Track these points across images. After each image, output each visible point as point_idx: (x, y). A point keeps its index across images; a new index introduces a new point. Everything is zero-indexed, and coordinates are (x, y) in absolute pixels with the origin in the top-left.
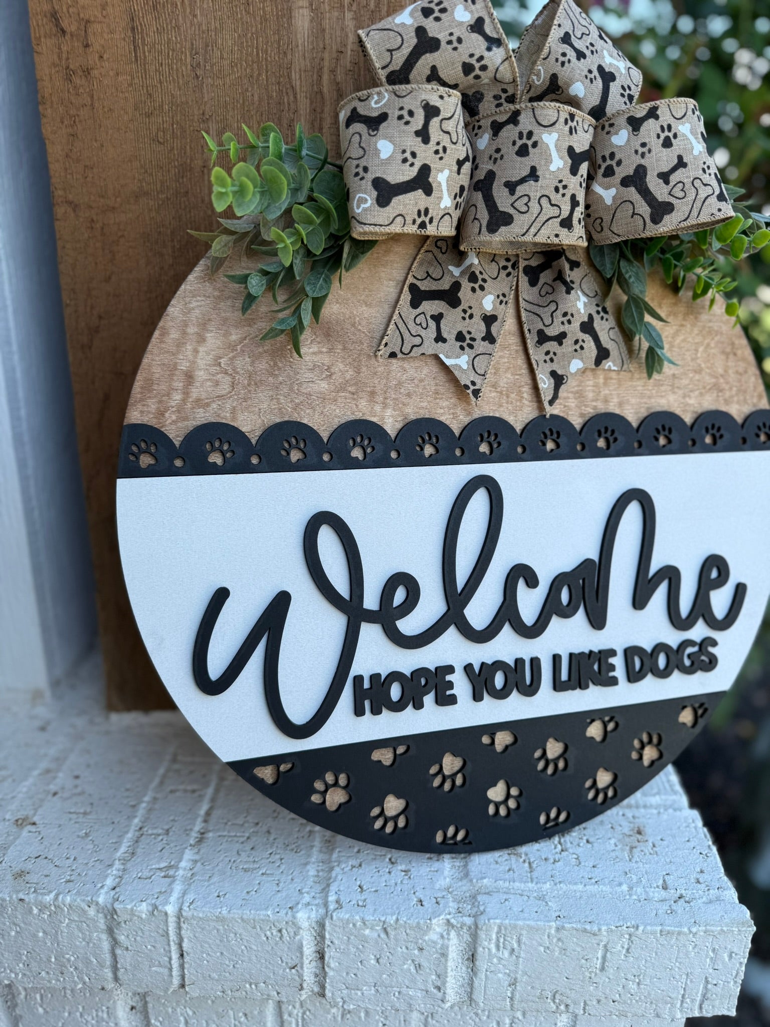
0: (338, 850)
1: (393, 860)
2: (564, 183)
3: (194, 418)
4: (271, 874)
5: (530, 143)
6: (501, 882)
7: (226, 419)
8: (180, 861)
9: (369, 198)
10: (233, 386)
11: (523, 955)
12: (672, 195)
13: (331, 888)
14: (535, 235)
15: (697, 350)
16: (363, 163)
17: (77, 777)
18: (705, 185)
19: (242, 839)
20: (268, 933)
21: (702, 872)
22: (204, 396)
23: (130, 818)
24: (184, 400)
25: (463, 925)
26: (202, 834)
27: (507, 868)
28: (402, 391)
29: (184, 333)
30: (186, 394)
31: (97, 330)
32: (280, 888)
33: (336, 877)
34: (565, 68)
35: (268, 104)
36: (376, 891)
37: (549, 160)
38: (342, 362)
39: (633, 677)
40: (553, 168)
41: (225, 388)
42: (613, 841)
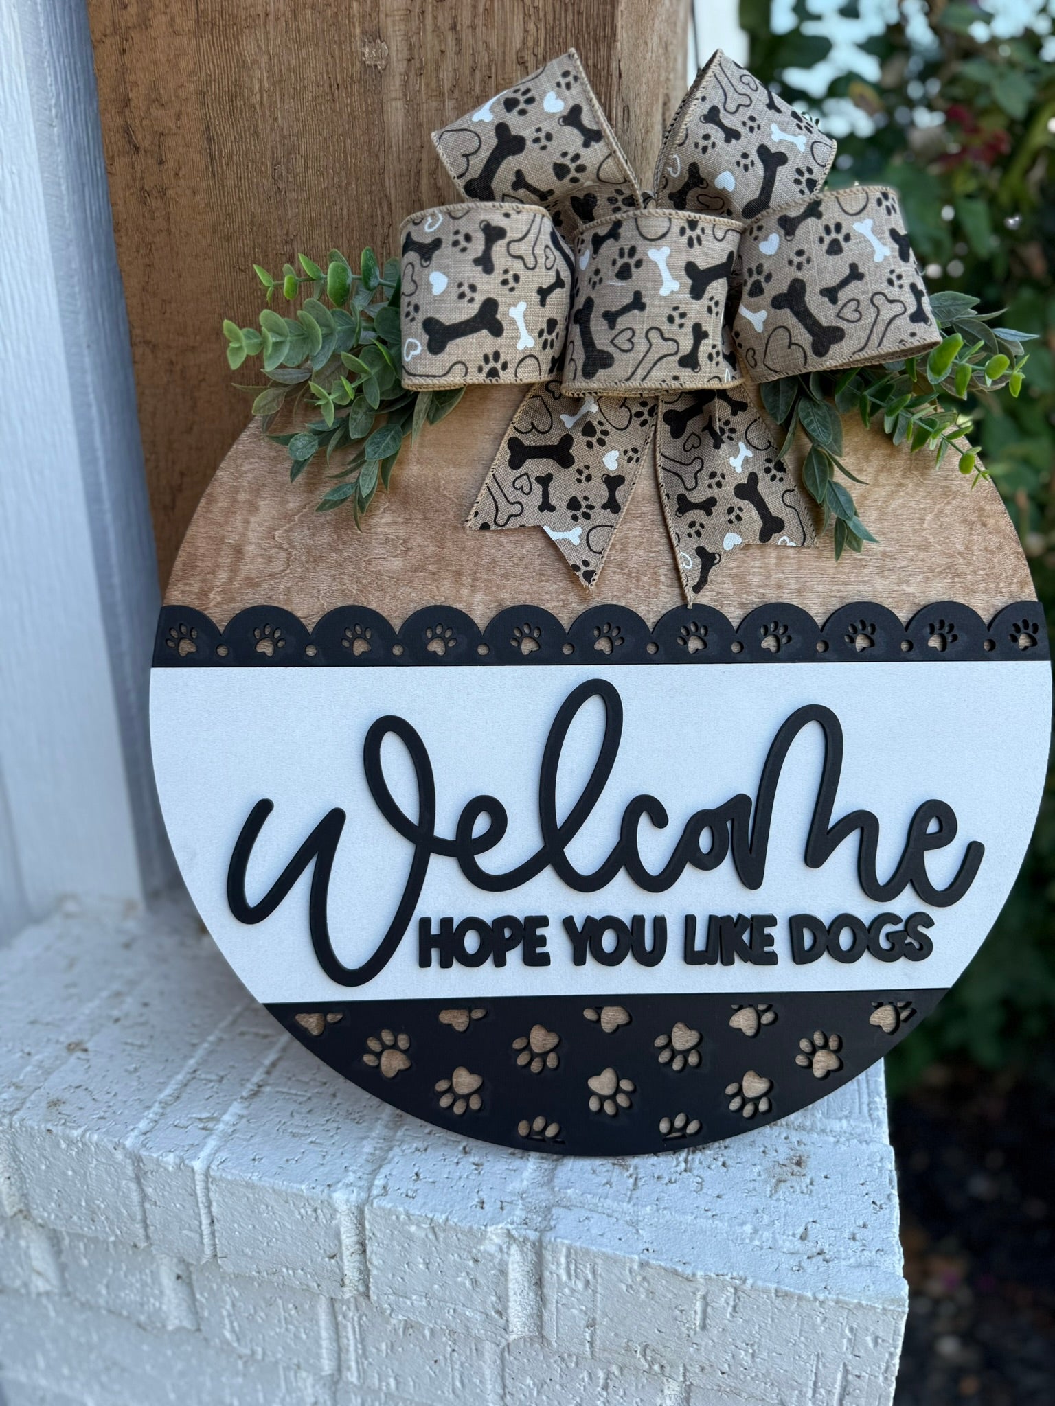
0: (405, 1127)
1: (467, 1149)
2: (681, 310)
3: (242, 600)
4: (321, 1144)
5: (632, 262)
6: (589, 1196)
7: (279, 602)
8: (224, 1113)
9: (419, 344)
10: (288, 562)
11: (599, 1289)
12: (841, 318)
13: (382, 1170)
14: (643, 379)
15: (922, 519)
16: (414, 300)
17: (146, 1005)
18: (891, 302)
19: (301, 1099)
20: (302, 1211)
21: (865, 1226)
22: (254, 574)
23: (186, 1057)
24: (231, 579)
25: (526, 1239)
26: (260, 1086)
27: (605, 1181)
28: (497, 570)
29: (234, 501)
30: (234, 571)
31: (180, 489)
32: (325, 1162)
33: (393, 1158)
34: (707, 155)
35: (359, 217)
36: (434, 1182)
37: (658, 282)
38: (421, 535)
39: (801, 956)
40: (664, 291)
41: (278, 565)
42: (756, 1169)
